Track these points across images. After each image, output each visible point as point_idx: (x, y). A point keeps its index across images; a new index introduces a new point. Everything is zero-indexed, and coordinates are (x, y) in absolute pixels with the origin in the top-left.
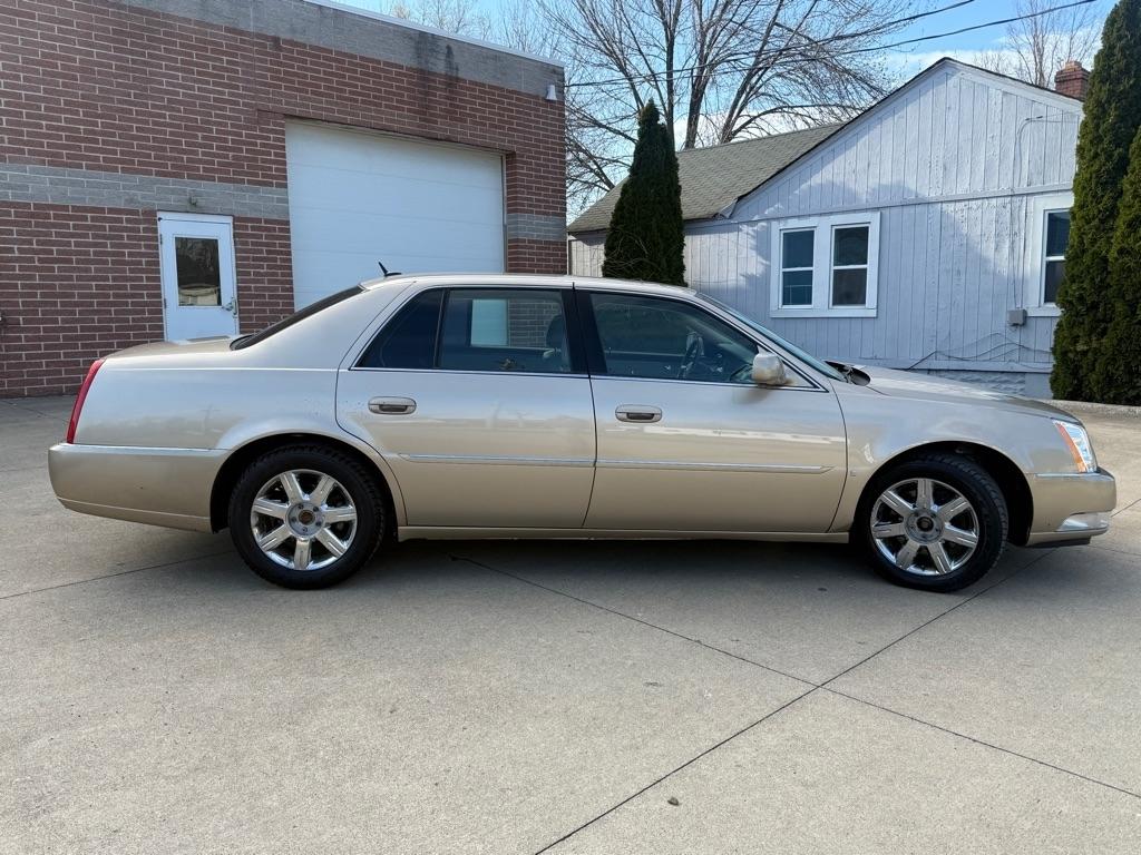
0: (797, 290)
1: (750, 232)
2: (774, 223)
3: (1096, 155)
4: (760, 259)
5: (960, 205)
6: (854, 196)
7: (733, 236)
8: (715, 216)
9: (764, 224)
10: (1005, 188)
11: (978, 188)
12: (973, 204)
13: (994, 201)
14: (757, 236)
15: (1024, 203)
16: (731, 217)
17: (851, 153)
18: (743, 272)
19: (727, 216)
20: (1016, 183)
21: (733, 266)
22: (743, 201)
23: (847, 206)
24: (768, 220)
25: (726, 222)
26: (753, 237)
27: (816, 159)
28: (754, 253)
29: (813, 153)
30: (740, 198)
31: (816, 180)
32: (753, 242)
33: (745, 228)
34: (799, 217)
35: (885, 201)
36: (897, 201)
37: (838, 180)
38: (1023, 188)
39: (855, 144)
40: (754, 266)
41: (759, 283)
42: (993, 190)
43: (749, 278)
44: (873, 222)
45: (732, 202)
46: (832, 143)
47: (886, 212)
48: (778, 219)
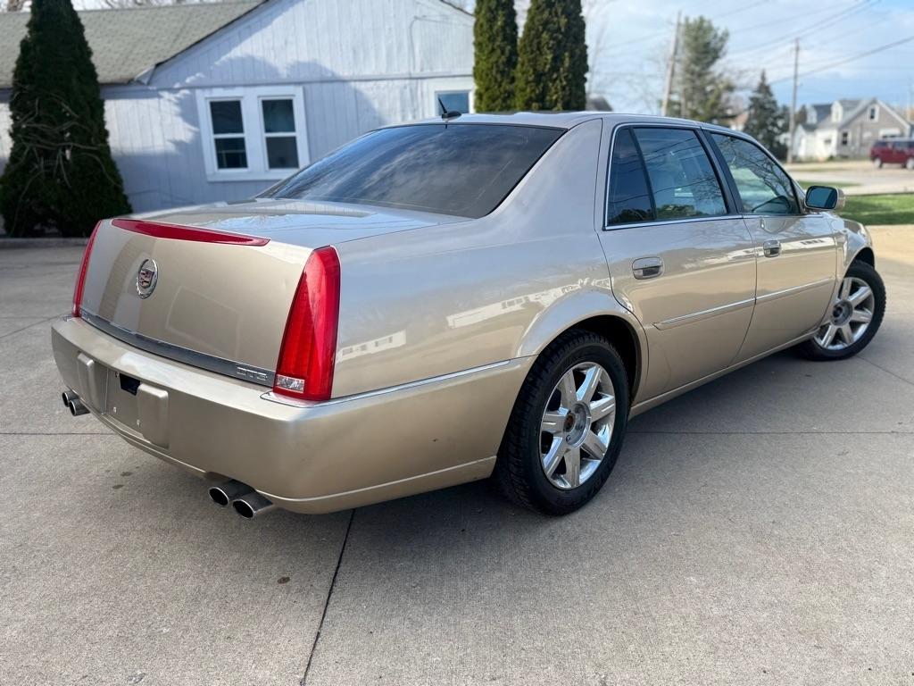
0: (232, 155)
1: (173, 99)
2: (198, 92)
3: (493, 50)
4: (188, 126)
5: (372, 84)
6: (274, 71)
7: (153, 102)
8: (130, 82)
9: (186, 92)
10: (404, 71)
11: (383, 71)
12: (383, 84)
13: (396, 82)
14: (180, 103)
15: (419, 85)
16: (149, 83)
17: (267, 31)
18: (171, 137)
19: (145, 81)
20: (412, 67)
21: (157, 131)
22: (161, 67)
23: (270, 80)
24: (191, 88)
25: (145, 88)
26: (177, 104)
27: (233, 33)
28: (180, 120)
29: (230, 27)
30: (158, 65)
31: (237, 52)
32: (177, 109)
33: (166, 94)
34: (224, 87)
35: (304, 76)
36: (316, 76)
37: (259, 55)
38: (417, 72)
39: (270, 22)
40: (184, 132)
41: (189, 150)
42: (394, 72)
43: (178, 144)
44: (297, 96)
45: (149, 67)
46: (246, 21)
47: (307, 86)
48: (202, 87)
